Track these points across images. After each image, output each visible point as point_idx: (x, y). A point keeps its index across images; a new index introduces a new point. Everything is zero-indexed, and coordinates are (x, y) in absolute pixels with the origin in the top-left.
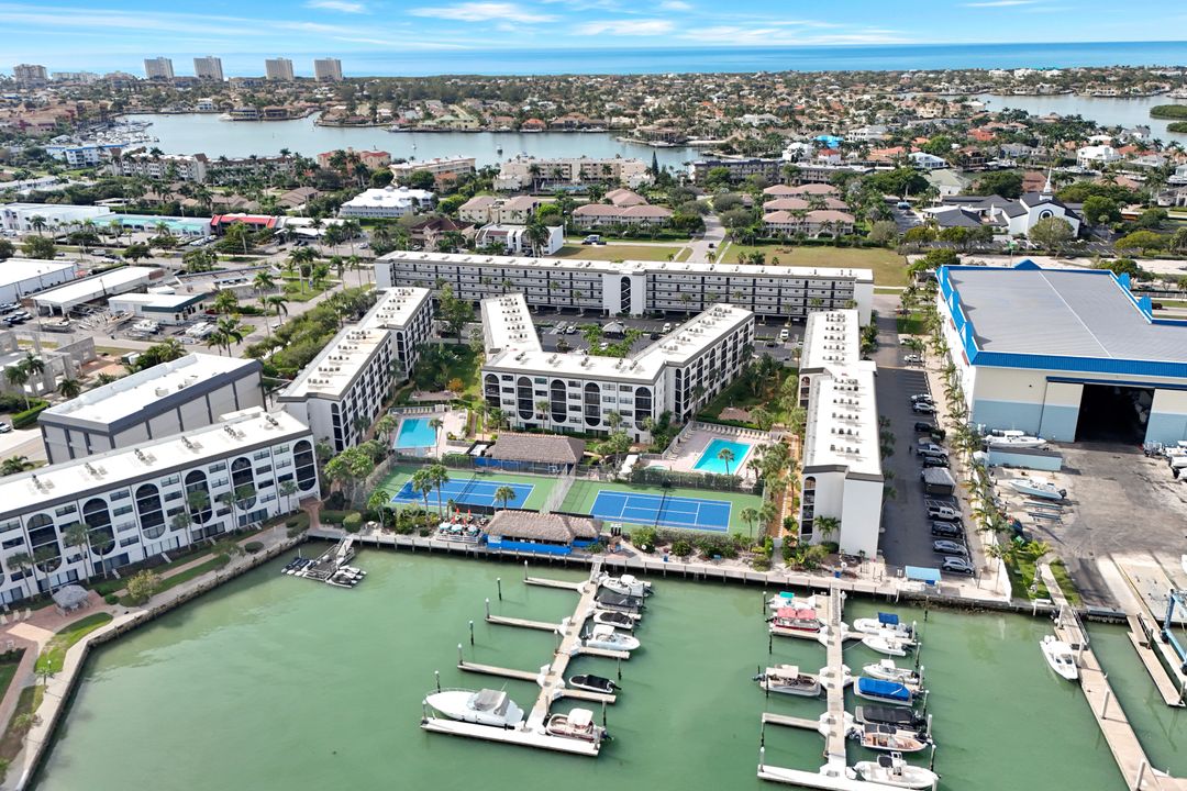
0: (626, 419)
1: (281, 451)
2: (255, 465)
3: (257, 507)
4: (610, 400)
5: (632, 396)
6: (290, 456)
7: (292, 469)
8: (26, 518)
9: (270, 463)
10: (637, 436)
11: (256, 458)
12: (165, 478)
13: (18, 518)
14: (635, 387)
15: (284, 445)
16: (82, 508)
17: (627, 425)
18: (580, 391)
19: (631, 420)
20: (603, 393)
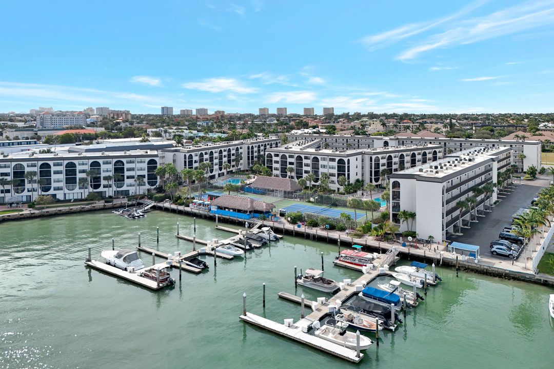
0: (332, 178)
1: (141, 162)
2: (126, 166)
3: (124, 188)
4: (324, 166)
5: (335, 164)
6: (145, 166)
7: (145, 173)
8: (14, 164)
9: (134, 167)
10: (338, 189)
11: (127, 163)
12: (81, 161)
13: (10, 163)
14: (337, 159)
15: (143, 159)
16: (39, 166)
17: (333, 182)
18: (309, 162)
19: (335, 179)
20: (321, 163)
